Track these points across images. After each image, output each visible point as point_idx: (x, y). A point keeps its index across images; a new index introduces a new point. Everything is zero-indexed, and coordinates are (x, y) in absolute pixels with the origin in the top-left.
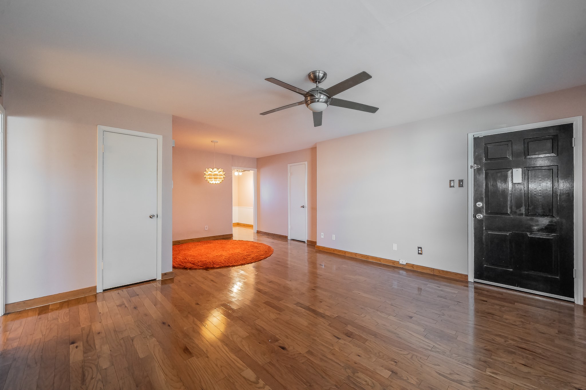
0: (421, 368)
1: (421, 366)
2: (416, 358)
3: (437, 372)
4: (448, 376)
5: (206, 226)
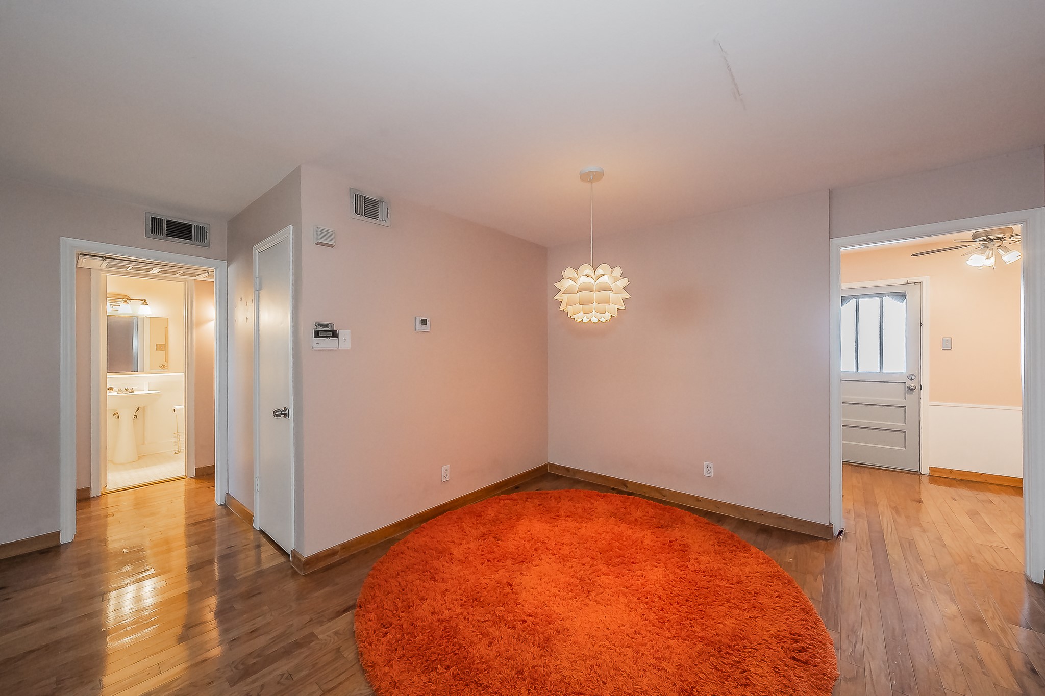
5: (706, 464)
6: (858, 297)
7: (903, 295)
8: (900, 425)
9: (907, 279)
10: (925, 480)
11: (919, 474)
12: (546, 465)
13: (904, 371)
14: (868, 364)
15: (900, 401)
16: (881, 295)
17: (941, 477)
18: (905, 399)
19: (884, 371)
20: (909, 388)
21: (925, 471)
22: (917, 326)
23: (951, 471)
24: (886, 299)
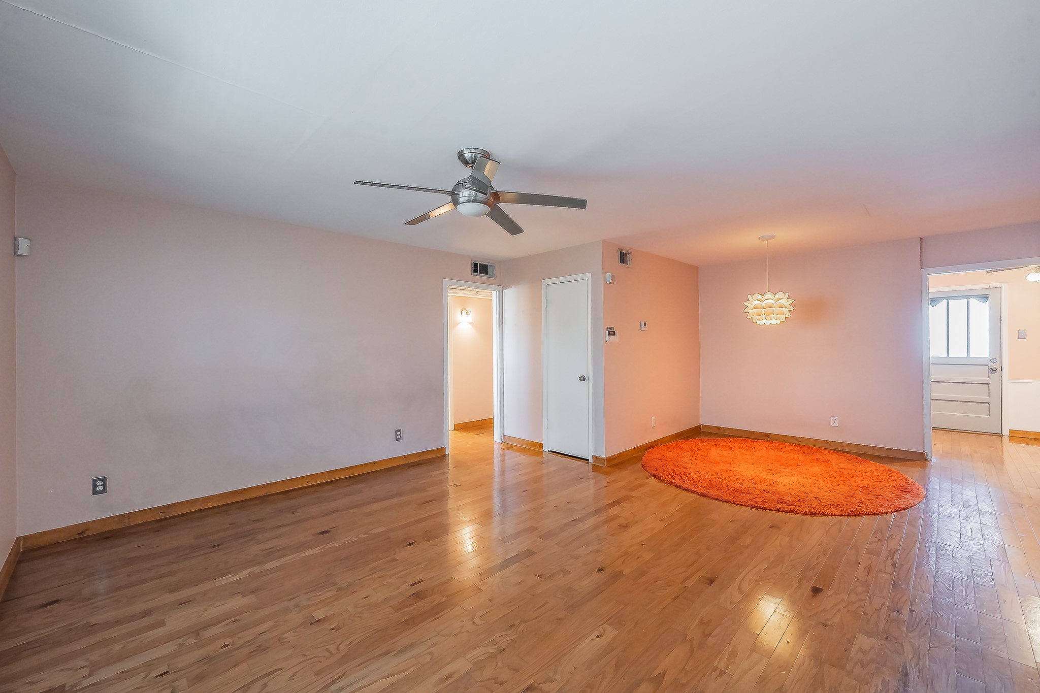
0: (302, 653)
1: (305, 655)
2: (325, 657)
3: (281, 669)
4: (265, 680)
5: (832, 418)
6: (948, 298)
7: (986, 297)
8: (985, 398)
9: (989, 285)
10: (1006, 440)
11: (1001, 435)
12: (700, 426)
13: (988, 356)
14: (958, 351)
15: (985, 379)
16: (968, 297)
17: (1018, 437)
18: (989, 377)
19: (970, 356)
20: (992, 369)
21: (1006, 432)
22: (997, 322)
23: (1027, 432)
24: (972, 300)
